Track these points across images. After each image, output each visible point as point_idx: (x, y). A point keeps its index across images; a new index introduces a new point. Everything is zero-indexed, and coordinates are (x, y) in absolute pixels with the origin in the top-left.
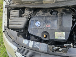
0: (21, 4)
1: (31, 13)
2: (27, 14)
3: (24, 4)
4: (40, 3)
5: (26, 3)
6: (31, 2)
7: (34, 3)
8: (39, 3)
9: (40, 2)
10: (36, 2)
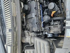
0: (17, 47)
1: (27, 34)
2: (30, 38)
3: (17, 43)
4: (16, 20)
5: (16, 39)
6: (15, 32)
7: (15, 28)
8: (16, 22)
9: (14, 20)
10: (15, 25)
